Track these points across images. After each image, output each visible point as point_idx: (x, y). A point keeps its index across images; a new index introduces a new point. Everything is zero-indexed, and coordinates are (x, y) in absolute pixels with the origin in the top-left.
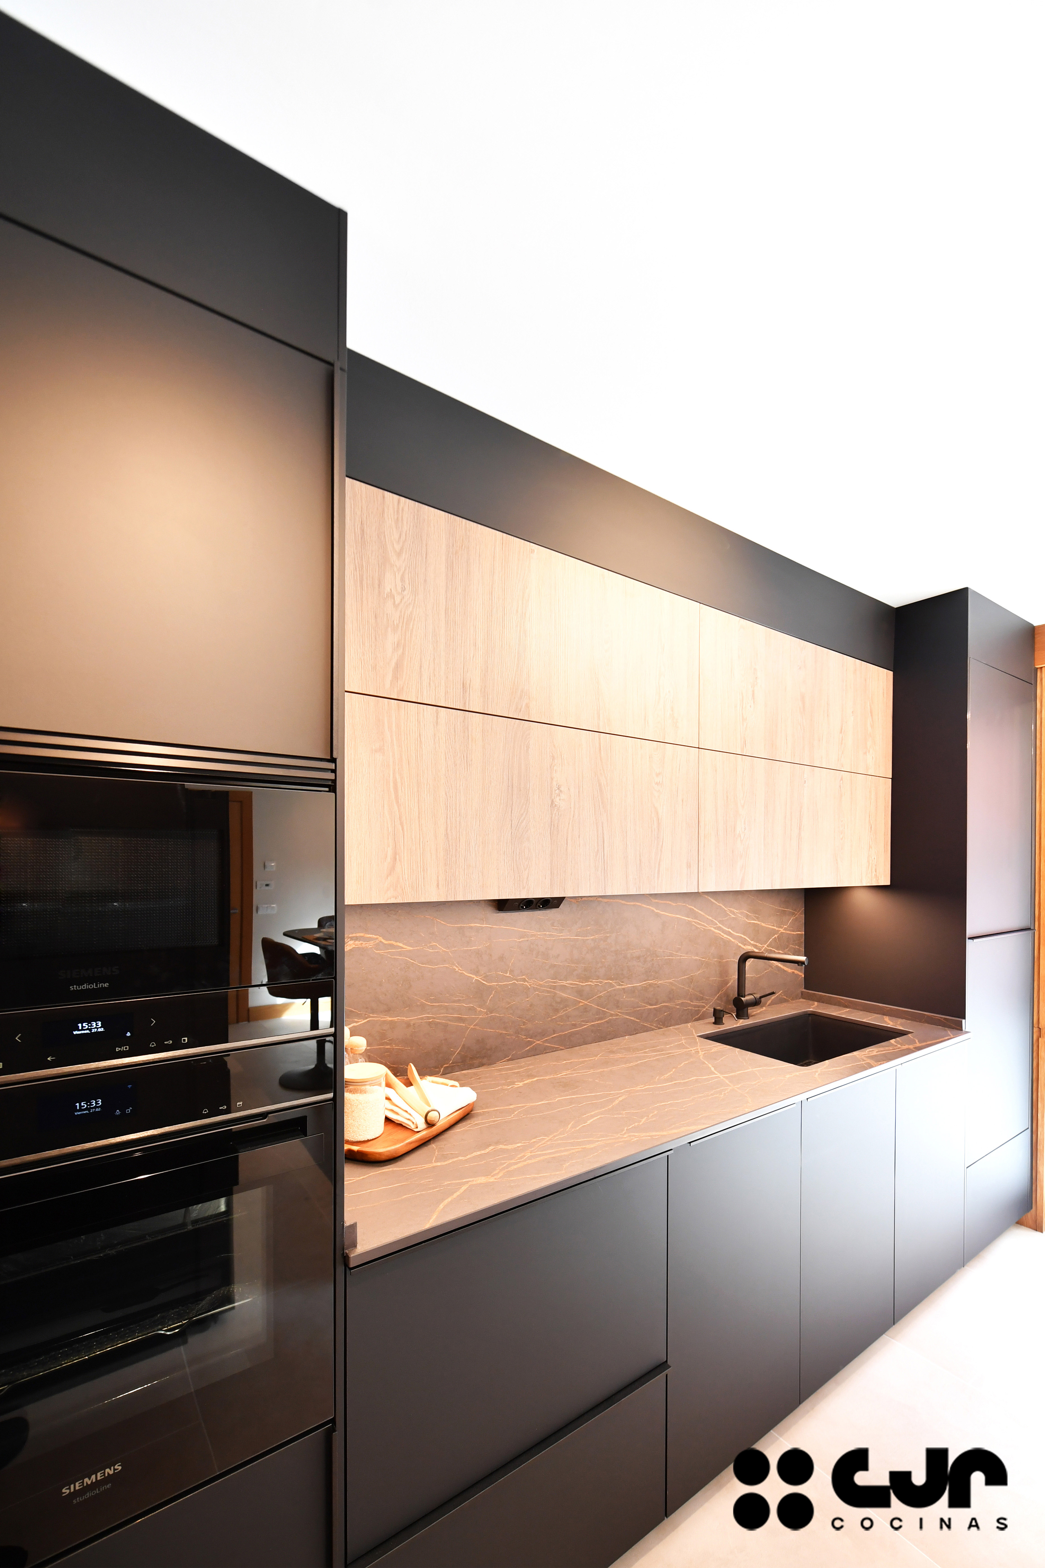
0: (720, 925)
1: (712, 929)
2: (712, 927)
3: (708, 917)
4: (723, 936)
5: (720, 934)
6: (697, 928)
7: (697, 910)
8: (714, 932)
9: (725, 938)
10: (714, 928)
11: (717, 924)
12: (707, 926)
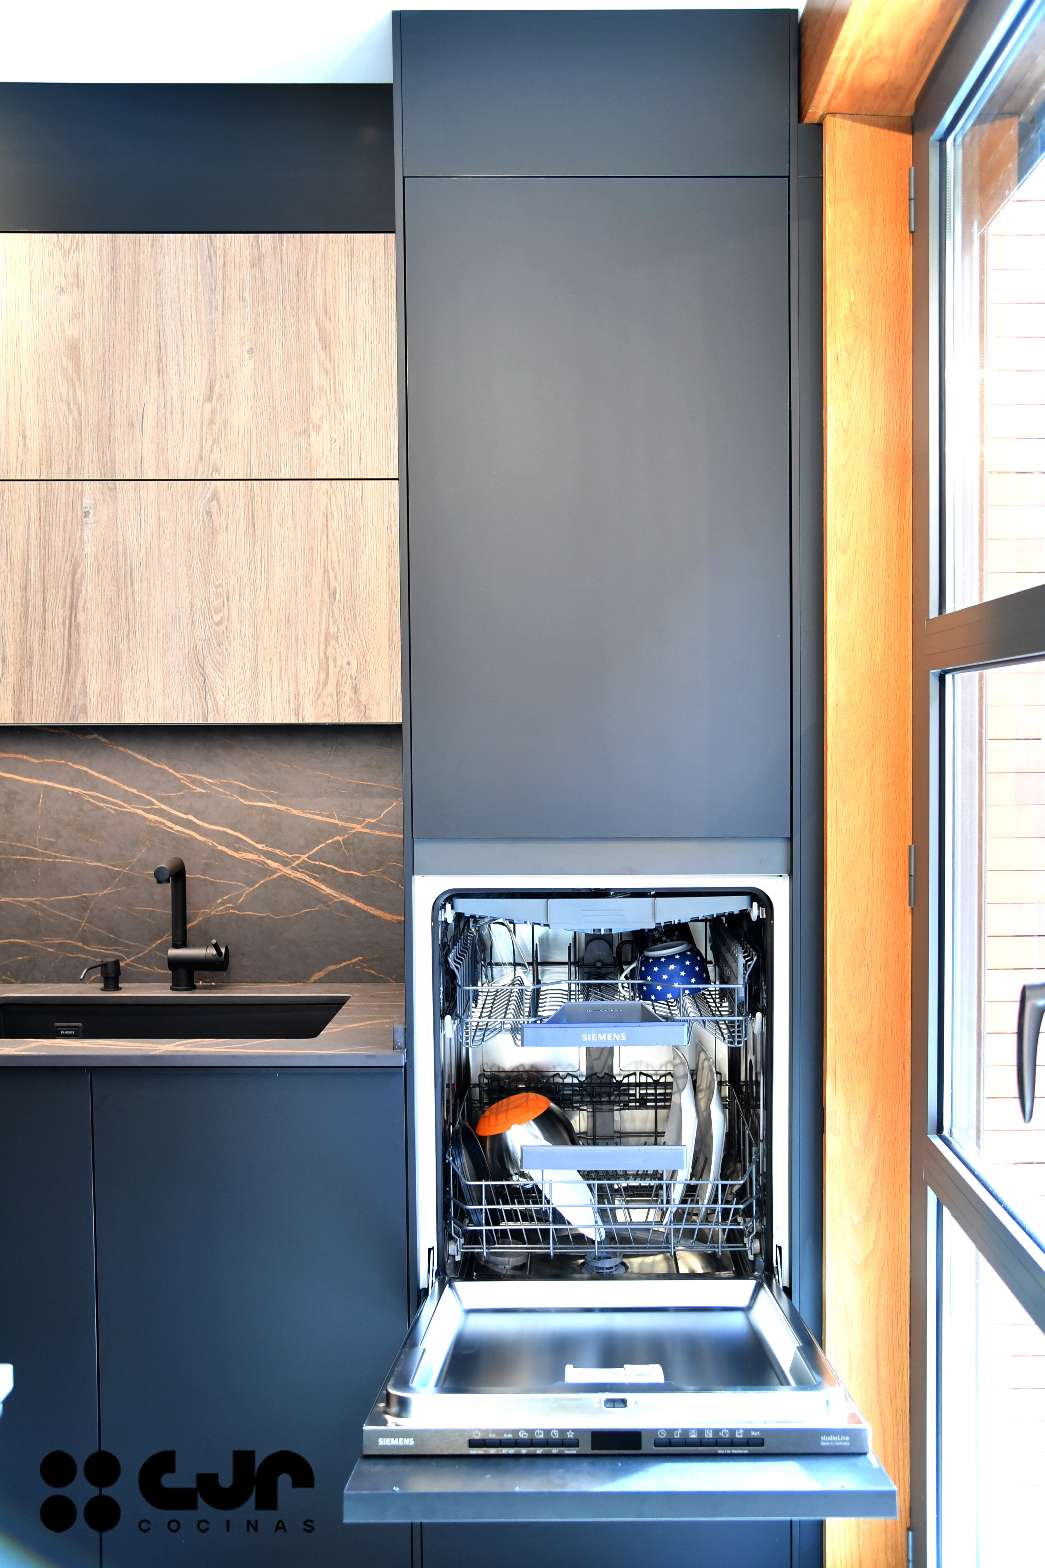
0: (163, 806)
1: (140, 812)
2: (138, 808)
3: (126, 788)
4: (171, 828)
5: (164, 824)
6: (99, 808)
7: (96, 774)
8: (145, 819)
9: (178, 831)
10: (145, 810)
11: (154, 804)
12: (125, 805)
